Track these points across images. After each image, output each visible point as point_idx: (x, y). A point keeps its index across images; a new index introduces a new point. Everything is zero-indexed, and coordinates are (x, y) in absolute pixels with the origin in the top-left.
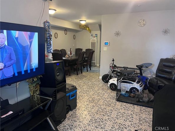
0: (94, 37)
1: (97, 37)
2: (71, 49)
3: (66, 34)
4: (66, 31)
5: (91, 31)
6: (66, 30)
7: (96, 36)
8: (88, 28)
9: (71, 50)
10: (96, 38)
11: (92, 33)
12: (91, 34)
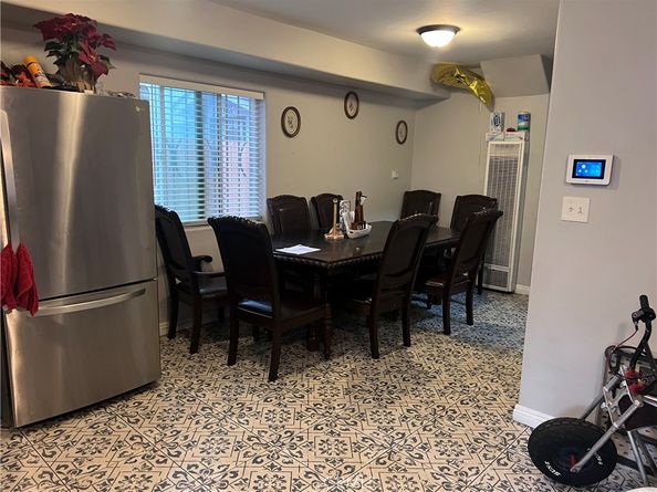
0: (510, 130)
1: (527, 129)
2: (359, 195)
3: (351, 113)
4: (351, 101)
5: (497, 100)
6: (351, 92)
7: (523, 124)
8: (480, 78)
9: (358, 202)
10: (522, 134)
11: (498, 110)
12: (492, 116)
